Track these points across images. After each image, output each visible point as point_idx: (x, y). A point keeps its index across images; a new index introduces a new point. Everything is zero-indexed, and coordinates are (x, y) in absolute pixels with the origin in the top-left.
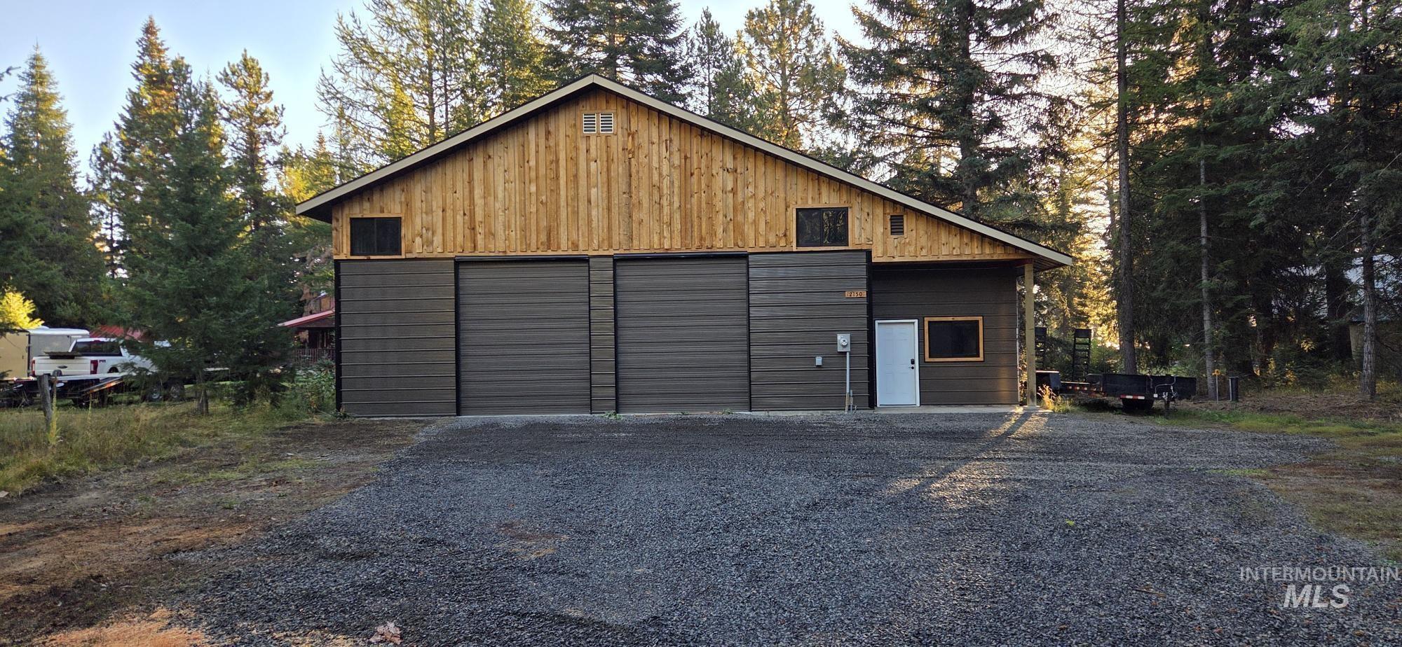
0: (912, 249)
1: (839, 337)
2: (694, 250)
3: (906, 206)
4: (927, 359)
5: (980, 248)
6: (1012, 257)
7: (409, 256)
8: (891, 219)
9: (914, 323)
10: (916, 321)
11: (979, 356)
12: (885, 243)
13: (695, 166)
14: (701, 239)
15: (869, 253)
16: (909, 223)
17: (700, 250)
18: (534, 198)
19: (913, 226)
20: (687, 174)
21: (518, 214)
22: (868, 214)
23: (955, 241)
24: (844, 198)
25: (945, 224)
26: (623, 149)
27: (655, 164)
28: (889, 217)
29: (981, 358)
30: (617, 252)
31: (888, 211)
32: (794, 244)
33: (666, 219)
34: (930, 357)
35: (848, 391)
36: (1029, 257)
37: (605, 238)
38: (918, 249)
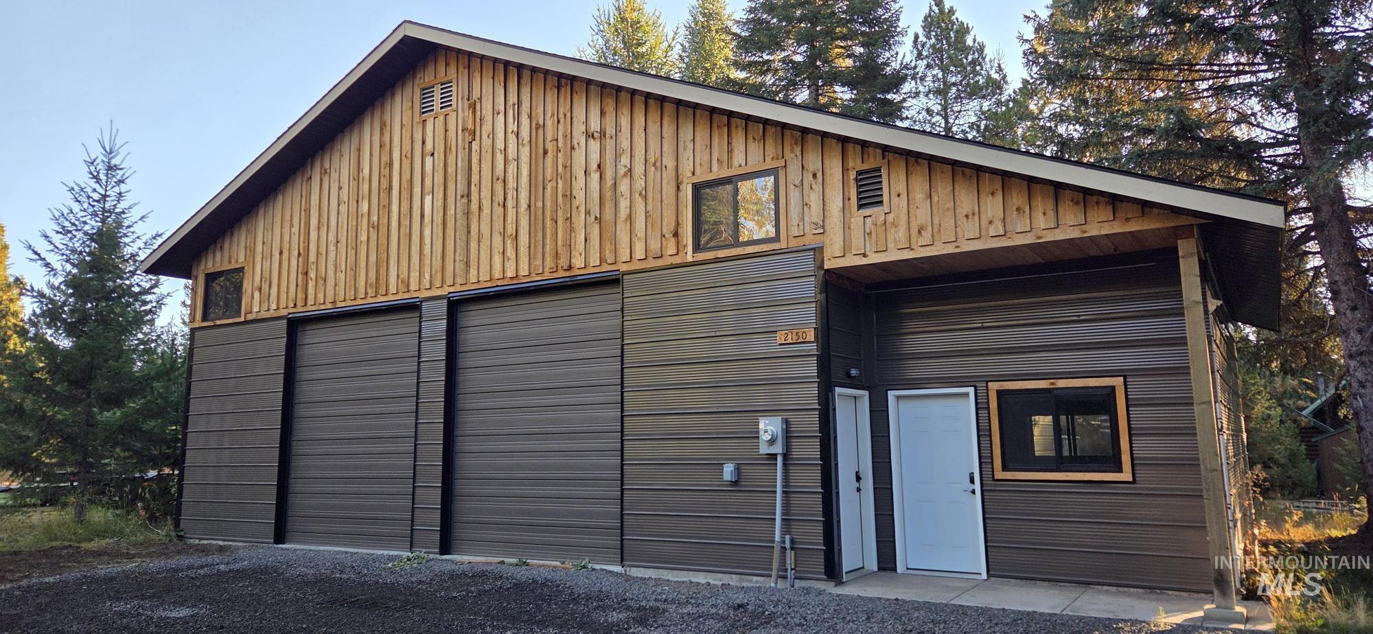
0: (901, 234)
1: (762, 425)
2: (547, 275)
3: (886, 149)
4: (1000, 475)
5: (1051, 214)
6: (1133, 227)
7: (250, 317)
8: (856, 180)
9: (967, 395)
10: (971, 390)
11: (1120, 470)
12: (846, 227)
13: (549, 137)
14: (557, 255)
15: (818, 251)
16: (894, 183)
17: (555, 275)
18: (365, 220)
19: (900, 186)
20: (540, 153)
21: (349, 247)
22: (815, 176)
23: (993, 206)
24: (771, 150)
25: (968, 171)
26: (463, 130)
27: (500, 145)
28: (852, 175)
29: (1126, 476)
30: (452, 290)
31: (851, 164)
32: (690, 249)
33: (510, 229)
34: (1005, 468)
35: (777, 538)
36: (1183, 221)
37: (438, 269)
38: (914, 231)
